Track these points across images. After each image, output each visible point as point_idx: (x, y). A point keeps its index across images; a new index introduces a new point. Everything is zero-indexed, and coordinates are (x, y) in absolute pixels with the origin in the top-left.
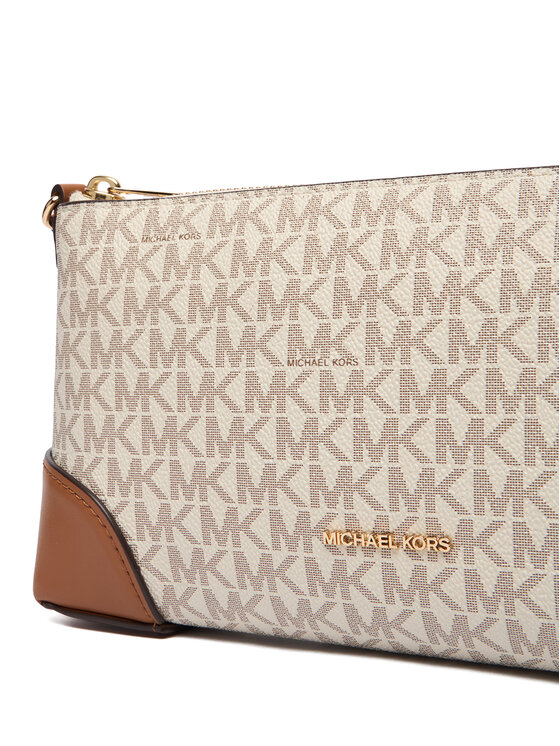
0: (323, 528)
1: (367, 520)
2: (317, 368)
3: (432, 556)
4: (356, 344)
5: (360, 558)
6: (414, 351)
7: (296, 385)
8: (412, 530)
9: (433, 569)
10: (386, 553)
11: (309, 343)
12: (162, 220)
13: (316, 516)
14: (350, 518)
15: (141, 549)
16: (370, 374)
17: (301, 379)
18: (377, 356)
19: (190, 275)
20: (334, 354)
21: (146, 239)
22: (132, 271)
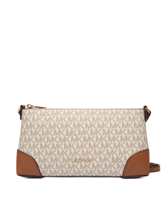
0: (71, 159)
1: (78, 157)
2: (70, 136)
3: (88, 162)
4: (77, 132)
5: (77, 163)
6: (86, 134)
7: (67, 138)
8: (85, 158)
9: (88, 164)
10: (81, 162)
11: (69, 132)
12: (43, 113)
13: (70, 157)
14: (76, 157)
15: (39, 164)
16: (79, 137)
17: (68, 138)
18: (80, 134)
19: (49, 122)
20: (73, 134)
21: (40, 115)
22: (38, 121)
